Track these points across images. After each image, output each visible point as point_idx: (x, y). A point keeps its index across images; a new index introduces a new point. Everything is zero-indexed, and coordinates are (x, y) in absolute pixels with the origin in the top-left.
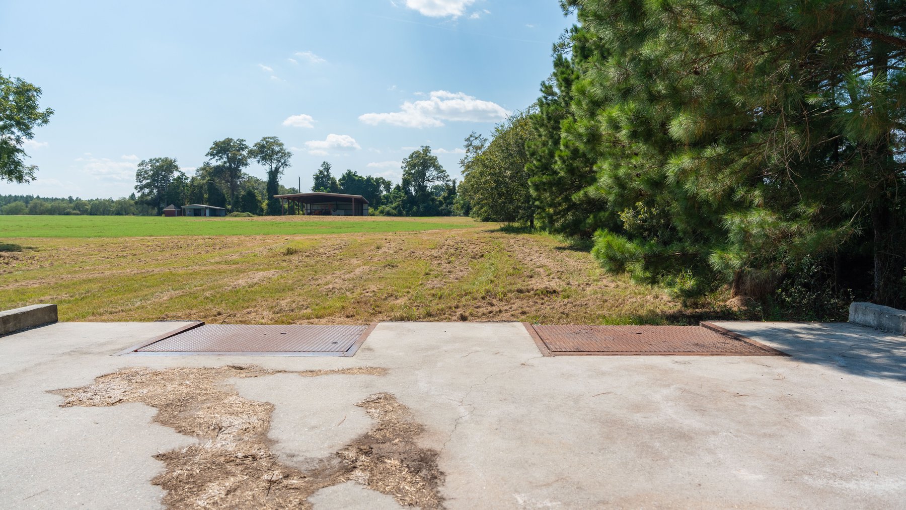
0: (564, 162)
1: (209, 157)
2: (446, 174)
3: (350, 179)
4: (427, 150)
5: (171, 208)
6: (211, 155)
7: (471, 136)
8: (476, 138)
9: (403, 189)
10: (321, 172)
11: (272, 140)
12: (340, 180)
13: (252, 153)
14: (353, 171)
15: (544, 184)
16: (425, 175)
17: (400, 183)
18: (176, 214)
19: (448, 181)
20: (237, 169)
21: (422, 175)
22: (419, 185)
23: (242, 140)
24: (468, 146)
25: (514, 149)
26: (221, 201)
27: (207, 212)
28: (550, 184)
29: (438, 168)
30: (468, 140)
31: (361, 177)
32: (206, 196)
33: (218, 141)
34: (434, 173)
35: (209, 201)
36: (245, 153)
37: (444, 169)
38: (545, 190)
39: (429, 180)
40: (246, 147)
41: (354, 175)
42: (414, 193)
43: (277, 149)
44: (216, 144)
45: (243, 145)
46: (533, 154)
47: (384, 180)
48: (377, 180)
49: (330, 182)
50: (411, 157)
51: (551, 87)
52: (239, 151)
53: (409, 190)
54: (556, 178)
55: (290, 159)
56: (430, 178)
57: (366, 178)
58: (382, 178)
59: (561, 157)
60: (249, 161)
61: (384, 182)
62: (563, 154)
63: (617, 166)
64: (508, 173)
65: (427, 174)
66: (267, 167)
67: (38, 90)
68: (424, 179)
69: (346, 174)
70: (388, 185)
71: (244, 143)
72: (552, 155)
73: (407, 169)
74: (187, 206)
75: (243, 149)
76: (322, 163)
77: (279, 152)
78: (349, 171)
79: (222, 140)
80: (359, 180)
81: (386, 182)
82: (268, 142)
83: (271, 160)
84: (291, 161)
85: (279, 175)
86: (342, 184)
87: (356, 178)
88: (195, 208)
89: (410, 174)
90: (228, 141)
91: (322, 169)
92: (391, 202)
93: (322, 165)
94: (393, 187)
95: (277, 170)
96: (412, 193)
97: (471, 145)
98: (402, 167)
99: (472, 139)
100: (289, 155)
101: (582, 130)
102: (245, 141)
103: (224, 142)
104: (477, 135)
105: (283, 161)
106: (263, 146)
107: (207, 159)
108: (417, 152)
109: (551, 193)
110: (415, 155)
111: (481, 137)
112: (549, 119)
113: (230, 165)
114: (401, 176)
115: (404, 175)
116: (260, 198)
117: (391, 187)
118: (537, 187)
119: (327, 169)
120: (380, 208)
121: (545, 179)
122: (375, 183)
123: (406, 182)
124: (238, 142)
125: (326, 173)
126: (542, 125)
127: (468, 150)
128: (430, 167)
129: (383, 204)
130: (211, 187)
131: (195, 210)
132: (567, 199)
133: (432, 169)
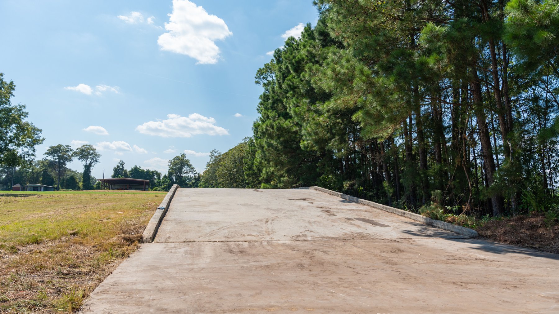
0: (256, 167)
1: (46, 155)
2: (194, 170)
3: (136, 171)
4: (183, 156)
5: (18, 186)
6: (47, 154)
7: (213, 151)
8: (216, 152)
9: (168, 178)
10: (118, 166)
11: (89, 147)
12: (130, 171)
13: (75, 154)
14: (138, 166)
15: (250, 174)
16: (182, 170)
17: (167, 174)
18: (21, 190)
19: (195, 173)
20: (64, 163)
21: (180, 170)
22: (178, 175)
23: (69, 146)
24: (211, 156)
25: (237, 160)
26: (51, 182)
27: (42, 188)
28: (252, 174)
29: (190, 166)
30: (211, 153)
31: (143, 170)
32: (41, 179)
33: (53, 146)
34: (187, 169)
35: (43, 182)
36: (70, 154)
37: (193, 167)
38: (250, 176)
39: (184, 173)
40: (71, 150)
41: (139, 169)
42: (175, 180)
43: (91, 152)
44: (52, 148)
45: (69, 149)
46: (246, 163)
47: (157, 172)
48: (153, 172)
49: (123, 172)
50: (174, 159)
51: (253, 140)
52: (66, 152)
53: (172, 178)
54: (254, 172)
55: (99, 158)
56: (185, 172)
57: (146, 171)
58: (155, 171)
59: (255, 165)
60: (73, 158)
61: (157, 173)
62: (256, 164)
63: (267, 169)
64: (235, 170)
65: (183, 170)
66: (84, 163)
67: (41, 131)
68: (181, 172)
69: (134, 168)
70: (159, 175)
71: (70, 148)
72: (253, 164)
73: (171, 166)
74: (28, 184)
75: (68, 151)
76: (119, 161)
77: (92, 154)
78: (136, 166)
79: (56, 146)
80: (141, 172)
81: (158, 173)
82: (85, 148)
83: (87, 158)
84: (99, 159)
85: (91, 168)
86: (131, 174)
87: (140, 171)
88: (34, 186)
89: (173, 169)
90: (59, 147)
91: (119, 164)
92: (161, 185)
93: (119, 163)
94: (162, 176)
95: (90, 164)
96: (174, 180)
97: (213, 155)
98: (168, 165)
99: (213, 152)
100: (99, 156)
101: (258, 161)
102: (70, 146)
103: (57, 147)
104: (216, 151)
105: (94, 159)
106: (83, 150)
107: (44, 157)
108: (178, 157)
109: (253, 178)
110: (178, 158)
111: (218, 152)
112: (252, 152)
113: (59, 161)
114: (168, 170)
115: (169, 169)
116: (78, 181)
117: (161, 176)
118: (247, 175)
119: (122, 165)
120: (154, 188)
121: (250, 172)
122: (151, 174)
123: (170, 174)
124: (66, 147)
125: (121, 167)
126: (249, 154)
127: (212, 158)
128: (185, 165)
129: (156, 186)
130: (45, 173)
131: (34, 187)
132: (258, 180)
133: (186, 166)
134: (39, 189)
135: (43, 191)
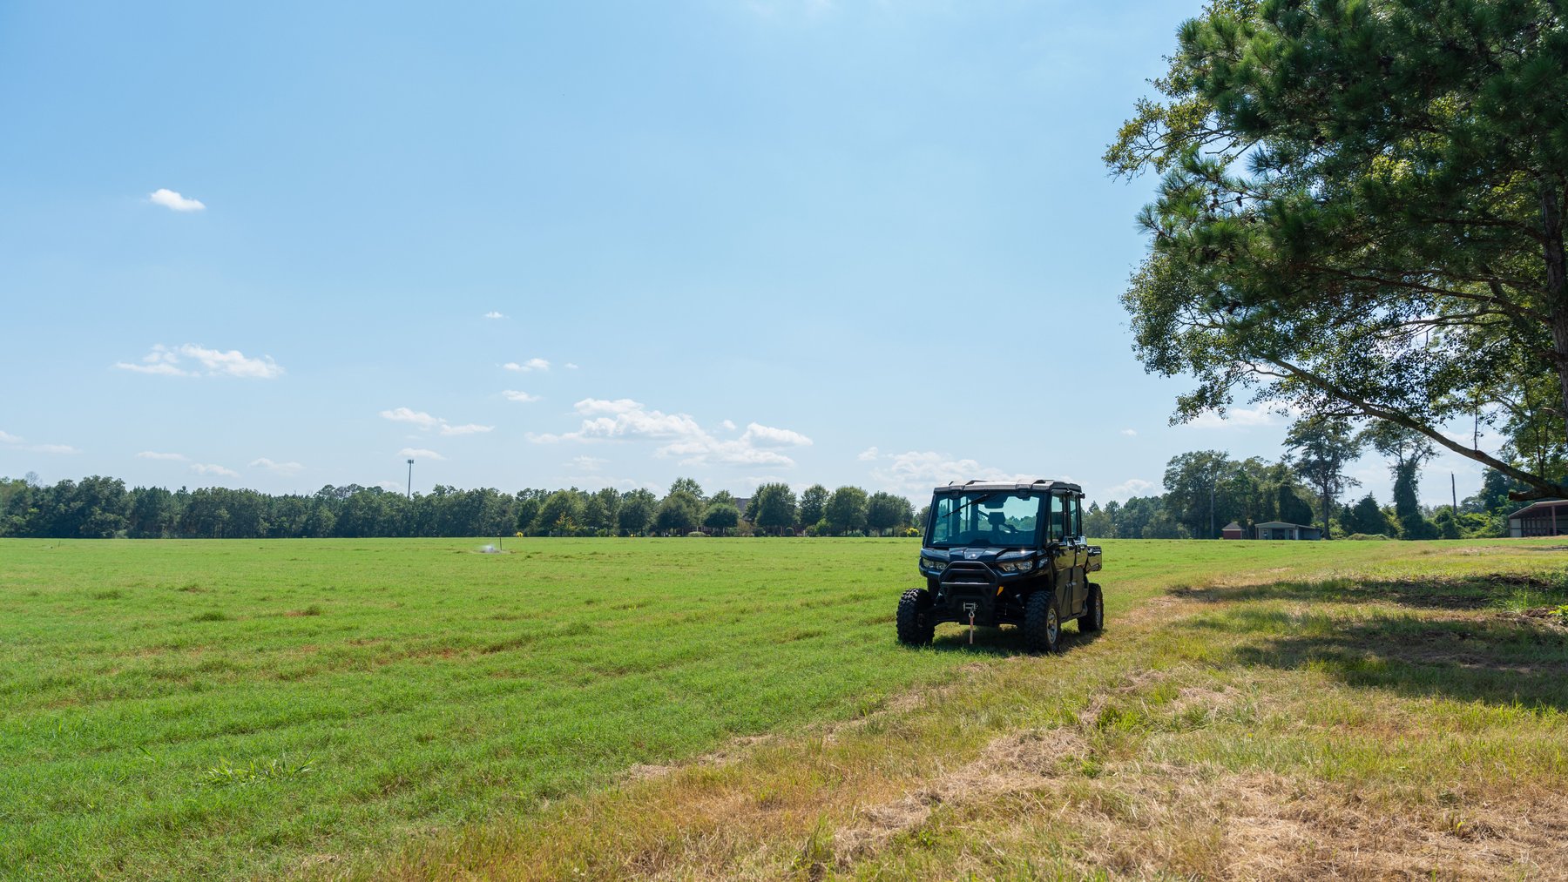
134: (1287, 534)
135: (1299, 539)
